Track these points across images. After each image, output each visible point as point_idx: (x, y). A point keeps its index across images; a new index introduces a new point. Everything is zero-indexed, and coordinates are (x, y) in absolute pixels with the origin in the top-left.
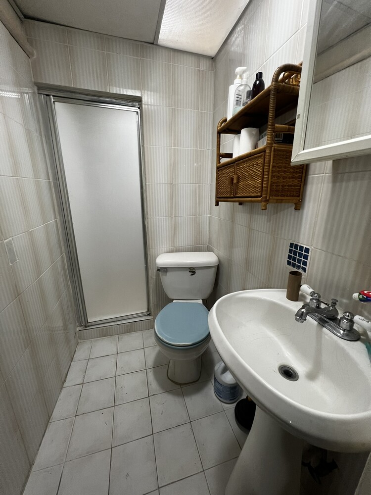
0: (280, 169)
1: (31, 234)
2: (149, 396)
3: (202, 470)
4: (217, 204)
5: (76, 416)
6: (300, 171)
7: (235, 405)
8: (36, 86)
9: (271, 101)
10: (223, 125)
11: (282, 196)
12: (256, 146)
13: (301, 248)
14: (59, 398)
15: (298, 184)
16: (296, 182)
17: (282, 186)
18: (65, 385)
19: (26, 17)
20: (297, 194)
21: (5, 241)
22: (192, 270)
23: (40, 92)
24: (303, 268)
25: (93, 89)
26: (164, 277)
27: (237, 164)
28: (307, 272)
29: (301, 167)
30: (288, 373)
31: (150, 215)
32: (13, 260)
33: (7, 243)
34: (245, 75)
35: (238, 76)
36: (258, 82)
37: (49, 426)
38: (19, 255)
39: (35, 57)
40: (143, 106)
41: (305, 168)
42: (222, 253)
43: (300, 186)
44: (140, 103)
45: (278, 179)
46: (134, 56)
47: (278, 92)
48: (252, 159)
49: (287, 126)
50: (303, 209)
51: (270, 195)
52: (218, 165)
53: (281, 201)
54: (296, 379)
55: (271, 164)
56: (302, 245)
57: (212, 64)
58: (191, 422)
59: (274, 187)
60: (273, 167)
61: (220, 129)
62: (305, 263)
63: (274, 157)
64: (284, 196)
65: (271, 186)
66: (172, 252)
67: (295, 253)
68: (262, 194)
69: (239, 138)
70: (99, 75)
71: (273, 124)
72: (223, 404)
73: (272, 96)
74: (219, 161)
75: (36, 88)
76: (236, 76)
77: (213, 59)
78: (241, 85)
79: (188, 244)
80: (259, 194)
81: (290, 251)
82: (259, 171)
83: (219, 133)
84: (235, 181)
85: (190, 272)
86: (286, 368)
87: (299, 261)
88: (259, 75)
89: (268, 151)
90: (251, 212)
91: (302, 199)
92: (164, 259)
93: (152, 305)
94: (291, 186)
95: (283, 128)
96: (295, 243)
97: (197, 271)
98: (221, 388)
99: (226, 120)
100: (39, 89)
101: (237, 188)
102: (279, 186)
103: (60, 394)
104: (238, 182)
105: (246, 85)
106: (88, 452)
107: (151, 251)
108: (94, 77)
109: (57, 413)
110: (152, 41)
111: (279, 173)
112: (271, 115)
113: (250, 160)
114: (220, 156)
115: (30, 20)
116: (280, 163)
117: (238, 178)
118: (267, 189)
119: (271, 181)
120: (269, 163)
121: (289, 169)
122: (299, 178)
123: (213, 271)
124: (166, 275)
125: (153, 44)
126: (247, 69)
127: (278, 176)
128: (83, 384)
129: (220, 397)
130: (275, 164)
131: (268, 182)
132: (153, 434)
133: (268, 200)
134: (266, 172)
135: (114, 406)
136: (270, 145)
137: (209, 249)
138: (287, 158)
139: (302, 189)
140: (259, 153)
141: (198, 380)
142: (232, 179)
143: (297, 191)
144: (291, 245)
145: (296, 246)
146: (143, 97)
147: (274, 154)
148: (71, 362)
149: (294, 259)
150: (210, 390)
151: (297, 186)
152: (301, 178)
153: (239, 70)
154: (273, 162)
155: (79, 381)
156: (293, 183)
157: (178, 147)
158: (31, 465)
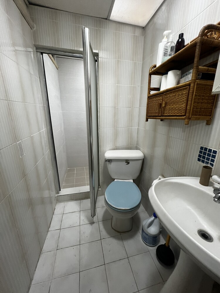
0: (200, 97)
1: (32, 138)
2: (101, 239)
3: (137, 290)
4: (147, 120)
5: (57, 250)
6: (213, 98)
7: (156, 247)
8: (35, 47)
9: (197, 50)
10: (153, 70)
11: (199, 115)
12: (178, 83)
13: (210, 150)
14: (47, 238)
15: (211, 107)
16: (209, 106)
17: (200, 108)
18: (50, 229)
19: (30, 4)
20: (209, 114)
21: (18, 142)
22: (127, 161)
23: (37, 51)
24: (211, 164)
25: (69, 48)
26: (109, 165)
27: (165, 94)
28: (214, 166)
29: (214, 96)
30: (205, 236)
31: (102, 127)
32: (22, 155)
33: (19, 143)
34: (171, 36)
35: (165, 37)
36: (180, 40)
37: (41, 255)
38: (25, 152)
39: (35, 29)
40: (99, 58)
41: (216, 96)
42: (146, 151)
43: (212, 109)
44: (97, 57)
45: (198, 104)
46: (94, 27)
47: (202, 44)
48: (178, 91)
49: (207, 68)
50: (213, 124)
51: (192, 115)
52: (149, 95)
53: (199, 119)
54: (211, 241)
55: (194, 93)
56: (211, 149)
57: (143, 32)
58: (128, 258)
59: (195, 109)
60: (196, 95)
61: (152, 72)
62: (213, 161)
63: (196, 89)
64: (201, 115)
65: (193, 109)
66: (114, 149)
67: (205, 154)
68: (186, 114)
69: (166, 77)
70: (73, 40)
71: (197, 67)
72: (148, 247)
73: (198, 47)
74: (149, 93)
75: (35, 48)
76: (164, 37)
77: (144, 28)
78: (168, 43)
79: (124, 145)
80: (183, 114)
81: (201, 152)
82: (184, 98)
83: (150, 74)
84: (163, 105)
85: (126, 162)
86: (203, 232)
87: (208, 159)
88: (181, 35)
89: (192, 85)
90: (170, 125)
91: (212, 118)
92: (109, 154)
93: (100, 181)
94: (206, 109)
95: (204, 68)
96: (204, 147)
97: (130, 162)
98: (147, 237)
99: (155, 66)
100: (37, 48)
101: (164, 110)
102: (198, 108)
103: (47, 235)
104: (165, 107)
105: (172, 42)
106: (65, 274)
107: (101, 149)
108: (70, 40)
109: (46, 247)
110: (106, 18)
111: (199, 100)
112: (196, 60)
113: (176, 91)
114: (150, 89)
115: (32, 6)
116: (200, 93)
117: (166, 104)
118: (190, 111)
119: (193, 106)
120: (193, 93)
121: (205, 97)
122: (211, 103)
123: (141, 162)
124: (111, 164)
125: (106, 19)
126: (172, 31)
127: (198, 102)
128: (60, 229)
129: (146, 242)
130: (196, 94)
131: (191, 106)
132: (105, 264)
133: (190, 118)
134: (190, 99)
135: (80, 245)
136: (193, 81)
137: (137, 148)
138: (204, 90)
139: (213, 111)
140: (184, 87)
141: (131, 230)
142: (161, 105)
143: (209, 112)
144: (202, 148)
145: (206, 149)
146: (99, 53)
147: (197, 87)
148: (53, 215)
149: (204, 157)
150: (139, 237)
151: (210, 109)
152: (213, 104)
153: (166, 33)
154: (196, 93)
155: (58, 228)
156: (207, 107)
157: (120, 84)
158: (31, 280)
